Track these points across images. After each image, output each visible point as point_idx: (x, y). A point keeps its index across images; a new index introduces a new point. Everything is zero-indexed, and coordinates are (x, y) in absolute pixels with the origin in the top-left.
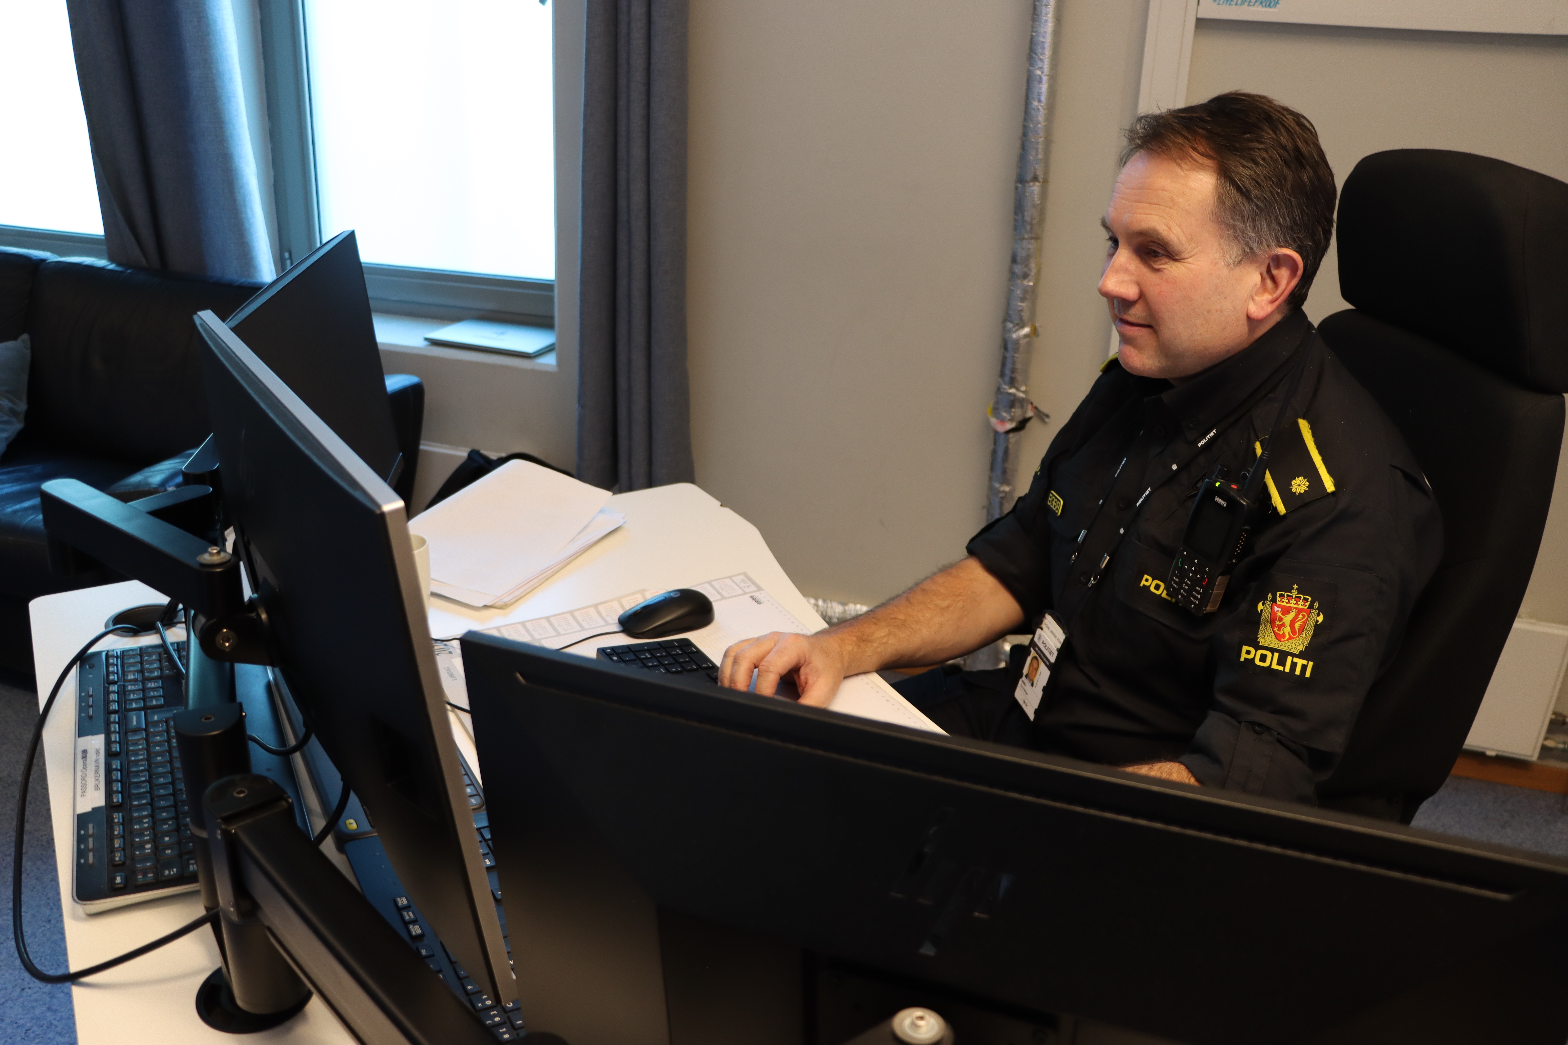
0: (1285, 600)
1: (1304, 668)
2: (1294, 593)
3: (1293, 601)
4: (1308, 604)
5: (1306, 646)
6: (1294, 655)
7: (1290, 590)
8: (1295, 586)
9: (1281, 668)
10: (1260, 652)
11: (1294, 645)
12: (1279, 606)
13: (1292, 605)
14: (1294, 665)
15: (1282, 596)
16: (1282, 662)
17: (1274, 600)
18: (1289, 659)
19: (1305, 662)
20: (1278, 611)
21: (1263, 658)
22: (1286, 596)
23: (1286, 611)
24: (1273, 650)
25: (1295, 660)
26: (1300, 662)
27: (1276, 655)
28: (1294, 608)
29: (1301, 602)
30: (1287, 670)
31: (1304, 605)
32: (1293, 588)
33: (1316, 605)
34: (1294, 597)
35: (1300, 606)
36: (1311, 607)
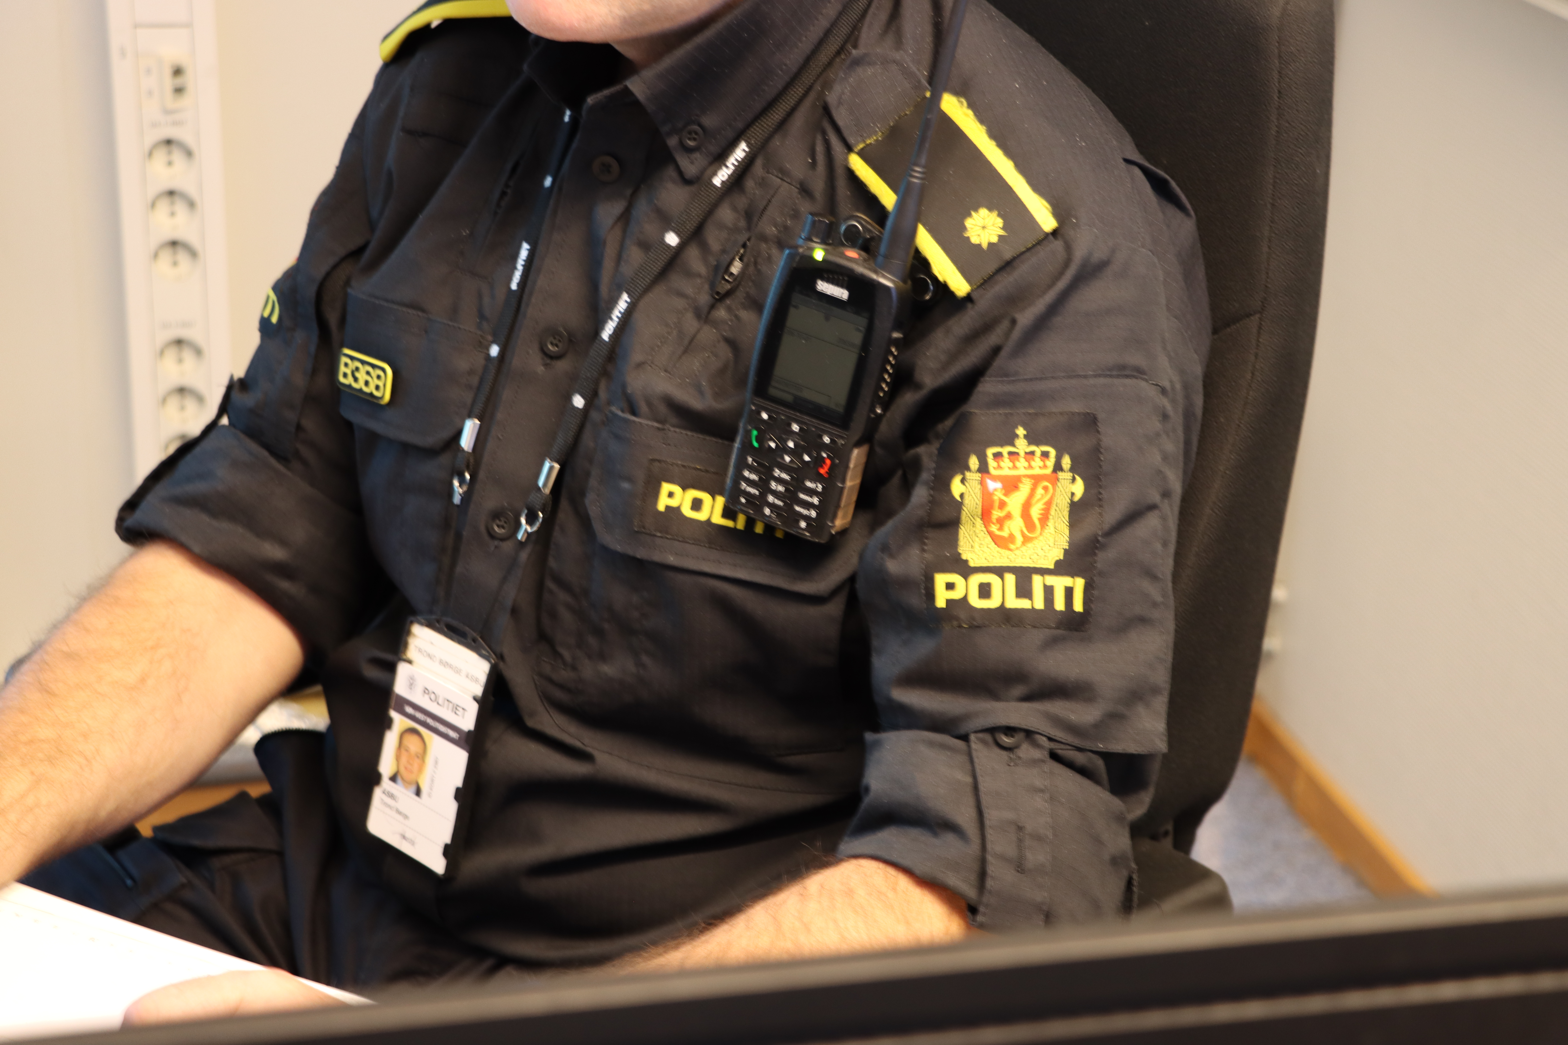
0: (1006, 462)
1: (1069, 592)
2: (1022, 445)
3: (1022, 463)
4: (1051, 462)
5: (1065, 550)
6: (1043, 572)
7: (1010, 440)
8: (1021, 431)
9: (1024, 604)
10: (977, 579)
11: (1041, 553)
12: (995, 478)
13: (1021, 471)
14: (1049, 591)
15: (998, 456)
16: (1024, 591)
17: (983, 469)
18: (1038, 582)
19: (1067, 581)
20: (995, 490)
21: (985, 591)
22: (1006, 455)
23: (1011, 485)
24: (999, 571)
25: (1050, 580)
26: (1059, 583)
27: (1010, 579)
28: (1025, 476)
29: (1037, 462)
30: (1039, 603)
31: (1045, 466)
32: (1017, 436)
33: (1066, 462)
34: (1022, 454)
35: (1037, 471)
36: (1058, 467)
